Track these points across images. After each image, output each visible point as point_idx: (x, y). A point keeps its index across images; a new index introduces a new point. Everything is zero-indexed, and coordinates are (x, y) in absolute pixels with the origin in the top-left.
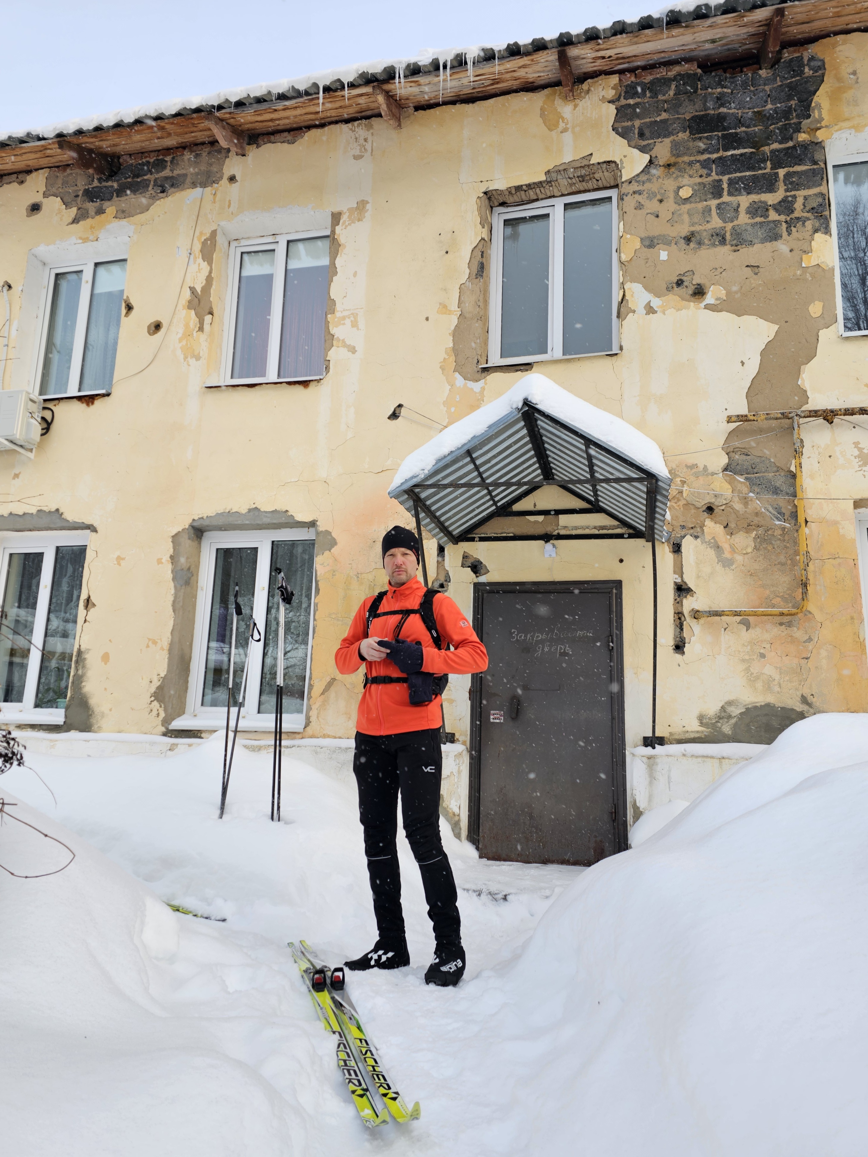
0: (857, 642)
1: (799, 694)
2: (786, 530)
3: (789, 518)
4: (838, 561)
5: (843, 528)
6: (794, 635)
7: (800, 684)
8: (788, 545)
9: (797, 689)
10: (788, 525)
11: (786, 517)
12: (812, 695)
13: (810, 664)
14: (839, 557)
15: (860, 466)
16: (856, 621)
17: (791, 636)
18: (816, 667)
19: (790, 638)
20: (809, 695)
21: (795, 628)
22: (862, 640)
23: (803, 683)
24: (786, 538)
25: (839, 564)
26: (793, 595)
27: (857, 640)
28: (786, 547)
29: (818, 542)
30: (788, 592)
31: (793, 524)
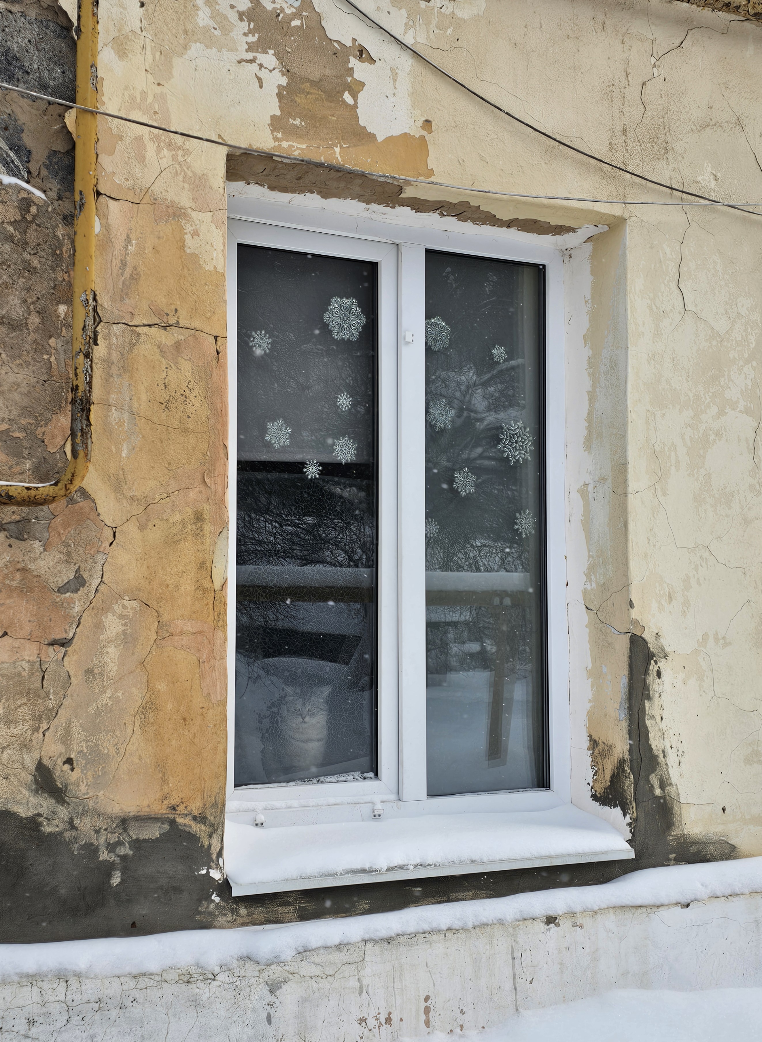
0: (205, 590)
1: (30, 761)
2: (34, 210)
3: (44, 172)
4: (176, 335)
5: (195, 233)
6: (32, 566)
7: (37, 730)
8: (35, 263)
9: (25, 746)
10: (38, 193)
11: (33, 167)
12: (69, 761)
13: (70, 664)
14: (177, 325)
15: (251, 47)
16: (208, 528)
17: (24, 570)
18: (89, 672)
19: (18, 575)
20: (60, 762)
21: (37, 544)
22: (217, 585)
23: (44, 726)
24: (32, 235)
25: (178, 346)
26: (40, 430)
27: (207, 584)
28: (29, 269)
29: (124, 264)
30: (23, 422)
31: (53, 194)
